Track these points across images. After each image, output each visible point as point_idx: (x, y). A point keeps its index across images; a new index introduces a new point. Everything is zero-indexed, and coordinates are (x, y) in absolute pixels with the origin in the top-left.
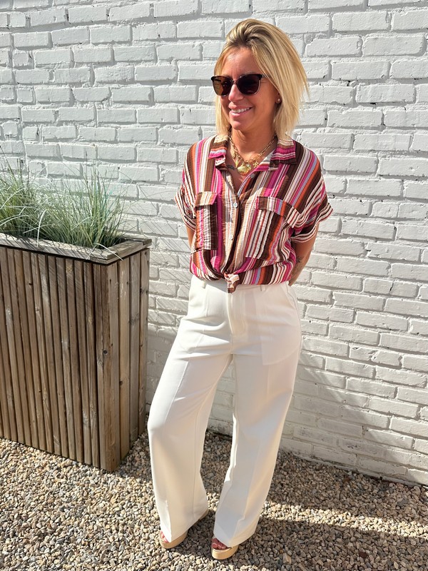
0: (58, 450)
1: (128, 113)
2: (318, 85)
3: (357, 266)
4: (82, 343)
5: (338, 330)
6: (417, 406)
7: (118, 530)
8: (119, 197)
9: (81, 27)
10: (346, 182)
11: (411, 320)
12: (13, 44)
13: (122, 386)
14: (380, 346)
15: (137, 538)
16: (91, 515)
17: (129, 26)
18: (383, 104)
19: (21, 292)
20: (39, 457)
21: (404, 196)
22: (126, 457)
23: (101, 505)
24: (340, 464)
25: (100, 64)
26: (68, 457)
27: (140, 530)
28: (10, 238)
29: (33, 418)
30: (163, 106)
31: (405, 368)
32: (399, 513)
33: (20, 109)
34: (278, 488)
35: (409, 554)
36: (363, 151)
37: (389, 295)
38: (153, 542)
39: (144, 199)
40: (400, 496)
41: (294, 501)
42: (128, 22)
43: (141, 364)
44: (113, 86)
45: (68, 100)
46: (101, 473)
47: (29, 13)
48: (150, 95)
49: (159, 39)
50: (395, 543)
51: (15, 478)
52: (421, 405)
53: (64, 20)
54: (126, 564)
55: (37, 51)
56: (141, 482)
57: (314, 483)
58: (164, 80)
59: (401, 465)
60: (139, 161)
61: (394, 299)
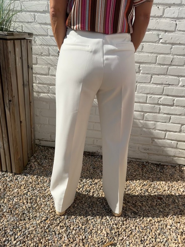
3: (154, 48)
5: (142, 88)
6: (180, 125)
7: (27, 203)
11: (181, 79)
13: (22, 124)
14: (164, 95)
15: (40, 205)
16: (10, 197)
22: (26, 165)
23: (15, 191)
24: (139, 159)
27: (40, 201)
31: (176, 106)
32: (171, 178)
37: (170, 65)
38: (49, 206)
39: (25, 11)
40: (170, 171)
46: (13, 175)
52: (182, 125)
56: (37, 177)
59: (170, 156)
61: (173, 67)
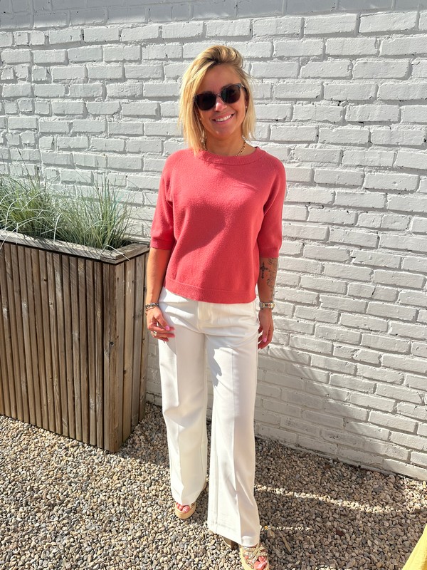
0: (66, 431)
1: (137, 126)
2: (311, 105)
3: (342, 271)
4: (91, 336)
5: (323, 330)
6: (394, 401)
7: (119, 504)
8: (126, 203)
9: (95, 46)
10: (334, 194)
11: (391, 322)
12: (32, 60)
13: (126, 375)
14: (362, 346)
15: (137, 511)
16: (96, 490)
17: (139, 46)
18: (370, 123)
19: (37, 287)
20: (49, 438)
21: (387, 208)
22: (127, 440)
23: (105, 481)
24: (322, 453)
25: (112, 80)
26: (75, 439)
27: (139, 504)
28: (28, 238)
29: (44, 402)
30: (168, 121)
31: (384, 366)
32: (375, 497)
33: (37, 120)
34: (264, 472)
35: (382, 534)
36: (351, 166)
37: (371, 299)
39: (149, 206)
40: (376, 483)
41: (279, 484)
42: (138, 42)
43: (143, 356)
44: (124, 101)
45: (82, 112)
46: (105, 454)
47: (47, 33)
48: (156, 110)
49: (166, 59)
50: (369, 524)
51: (28, 455)
52: (398, 401)
53: (80, 39)
54: (127, 533)
55: (55, 67)
56: (140, 463)
57: (298, 469)
58: (170, 97)
59: (379, 455)
60: (146, 171)
61: (376, 302)
